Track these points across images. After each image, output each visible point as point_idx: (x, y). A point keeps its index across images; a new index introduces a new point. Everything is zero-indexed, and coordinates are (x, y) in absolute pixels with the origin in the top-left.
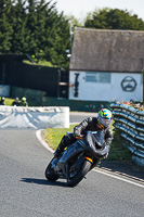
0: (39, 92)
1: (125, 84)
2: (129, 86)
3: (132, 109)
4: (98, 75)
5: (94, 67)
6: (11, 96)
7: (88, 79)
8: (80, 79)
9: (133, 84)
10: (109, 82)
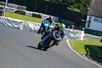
4: (100, 19)
5: (99, 15)
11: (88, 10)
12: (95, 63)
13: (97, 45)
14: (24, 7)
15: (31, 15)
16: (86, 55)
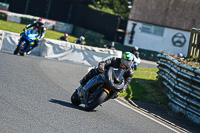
0: (98, 35)
1: (176, 39)
2: (178, 42)
3: (176, 61)
4: (152, 28)
5: (151, 20)
6: (73, 34)
7: (143, 30)
8: (137, 29)
9: (182, 40)
10: (162, 35)
11: (129, 10)
12: (142, 112)
13: (146, 78)
14: (4, 5)
15: (19, 21)
16: (127, 98)
